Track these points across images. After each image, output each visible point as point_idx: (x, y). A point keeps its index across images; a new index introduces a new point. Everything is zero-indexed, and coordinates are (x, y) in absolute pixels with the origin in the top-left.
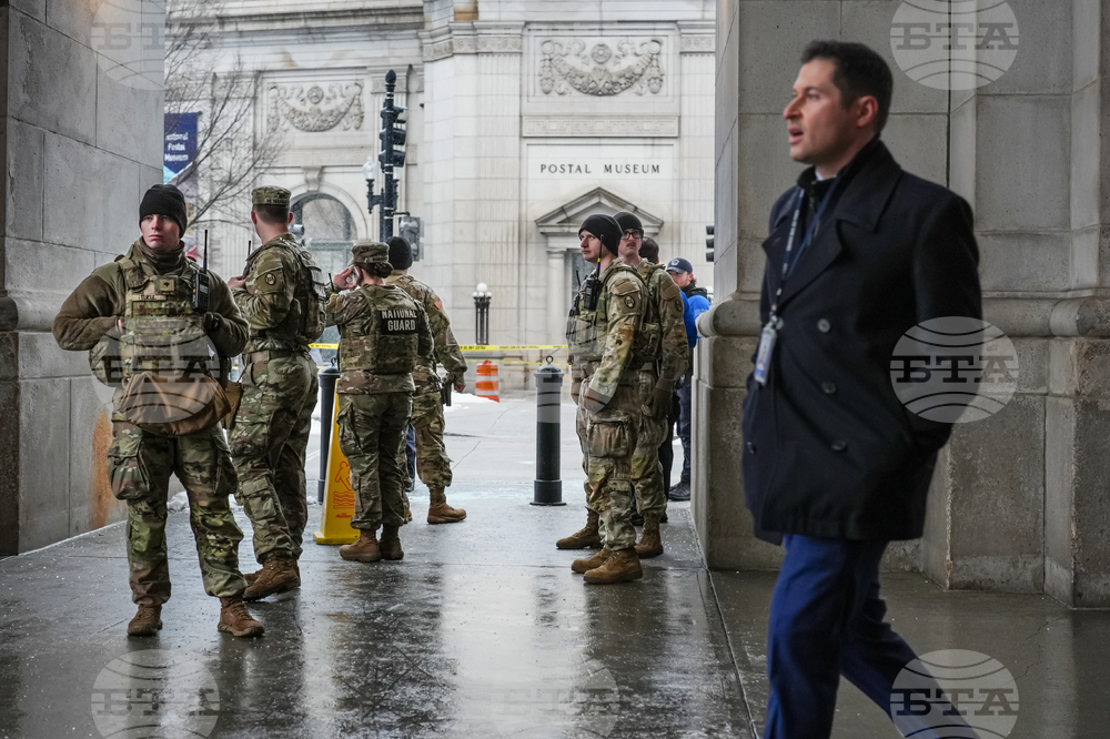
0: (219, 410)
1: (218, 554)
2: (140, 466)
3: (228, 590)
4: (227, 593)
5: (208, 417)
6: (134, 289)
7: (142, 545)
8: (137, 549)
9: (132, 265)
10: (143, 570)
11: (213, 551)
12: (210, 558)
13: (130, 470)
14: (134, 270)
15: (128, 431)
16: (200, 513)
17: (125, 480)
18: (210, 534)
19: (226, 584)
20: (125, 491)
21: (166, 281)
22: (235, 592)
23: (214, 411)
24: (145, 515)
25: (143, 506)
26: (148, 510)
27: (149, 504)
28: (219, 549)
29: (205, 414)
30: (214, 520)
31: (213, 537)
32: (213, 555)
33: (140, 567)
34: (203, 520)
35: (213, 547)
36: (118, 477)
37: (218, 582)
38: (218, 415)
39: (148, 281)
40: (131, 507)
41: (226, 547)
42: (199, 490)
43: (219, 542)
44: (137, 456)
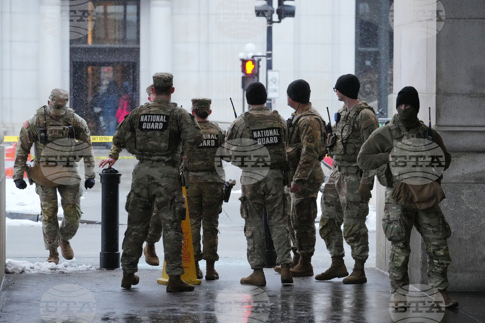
0: (439, 198)
1: (438, 269)
2: (401, 225)
3: (441, 287)
4: (441, 288)
5: (434, 201)
6: (397, 139)
7: (399, 264)
8: (396, 265)
9: (395, 127)
10: (398, 276)
11: (436, 267)
12: (434, 271)
13: (396, 226)
14: (396, 129)
15: (395, 208)
16: (432, 248)
17: (393, 231)
18: (435, 260)
19: (440, 284)
20: (392, 237)
21: (412, 135)
22: (444, 288)
23: (437, 198)
24: (402, 249)
25: (401, 244)
26: (403, 247)
27: (404, 244)
28: (439, 267)
29: (433, 199)
30: (439, 252)
31: (436, 261)
32: (435, 269)
33: (396, 275)
34: (434, 252)
35: (436, 266)
36: (389, 229)
37: (436, 282)
38: (439, 200)
39: (403, 135)
40: (394, 245)
41: (442, 266)
42: (431, 236)
43: (439, 264)
44: (400, 220)
